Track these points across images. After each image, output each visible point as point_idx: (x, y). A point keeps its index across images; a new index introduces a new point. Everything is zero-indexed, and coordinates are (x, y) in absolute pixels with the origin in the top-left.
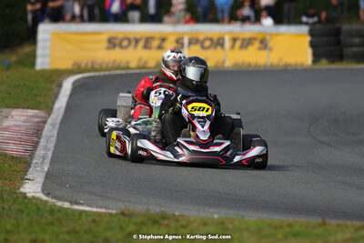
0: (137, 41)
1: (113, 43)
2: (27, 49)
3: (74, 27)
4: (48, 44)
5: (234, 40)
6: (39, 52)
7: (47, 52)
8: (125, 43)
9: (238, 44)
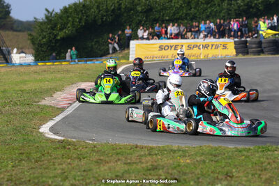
0: (171, 47)
1: (161, 48)
2: (126, 51)
3: (145, 42)
4: (134, 49)
5: (212, 45)
6: (131, 53)
7: (134, 52)
8: (166, 48)
9: (214, 47)
